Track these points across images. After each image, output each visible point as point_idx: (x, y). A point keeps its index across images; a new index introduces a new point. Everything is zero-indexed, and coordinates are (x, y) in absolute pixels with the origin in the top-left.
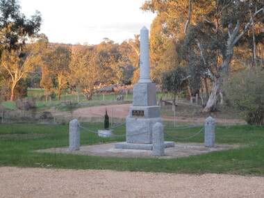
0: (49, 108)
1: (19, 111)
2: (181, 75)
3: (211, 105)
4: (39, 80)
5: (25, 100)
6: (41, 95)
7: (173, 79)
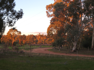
0: (22, 49)
1: (13, 50)
2: (62, 40)
3: (74, 50)
4: (18, 42)
5: (15, 47)
6: (19, 45)
7: (60, 41)
